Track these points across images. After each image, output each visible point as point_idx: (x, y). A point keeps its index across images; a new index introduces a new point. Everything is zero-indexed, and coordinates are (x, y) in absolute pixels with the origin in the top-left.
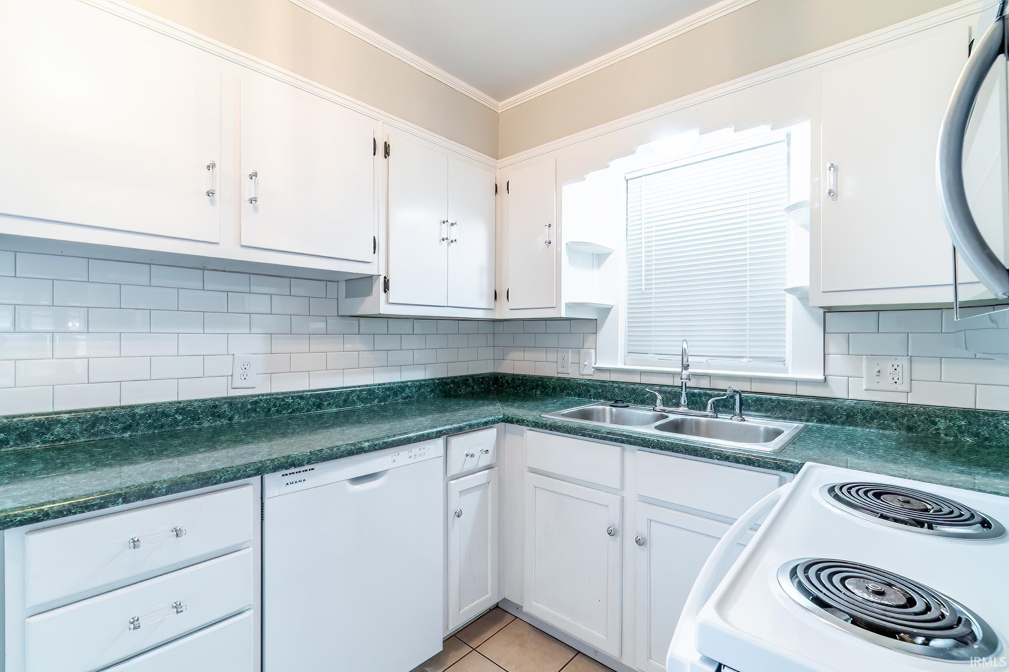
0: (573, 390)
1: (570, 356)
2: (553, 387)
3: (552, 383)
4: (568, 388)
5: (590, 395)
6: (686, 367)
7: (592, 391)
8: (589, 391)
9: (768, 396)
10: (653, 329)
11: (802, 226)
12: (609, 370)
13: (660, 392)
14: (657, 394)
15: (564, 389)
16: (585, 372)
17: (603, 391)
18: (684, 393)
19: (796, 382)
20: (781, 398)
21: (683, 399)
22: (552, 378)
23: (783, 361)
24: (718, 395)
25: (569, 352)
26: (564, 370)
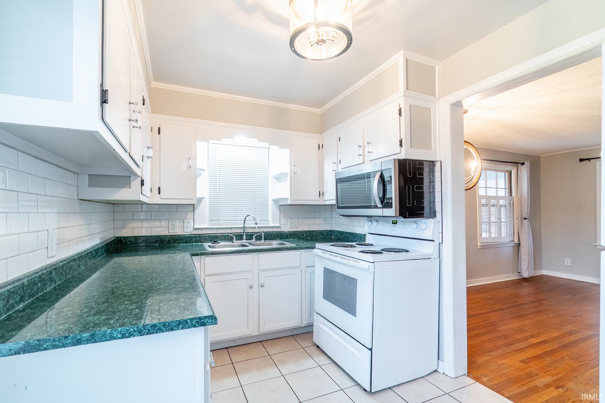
0: (182, 240)
1: (178, 223)
2: (168, 240)
3: (167, 238)
4: (179, 240)
5: (193, 241)
6: (256, 224)
7: (194, 240)
8: (192, 240)
9: (266, 233)
10: (222, 210)
11: (274, 177)
12: (201, 229)
13: (235, 235)
14: (234, 236)
15: (176, 241)
16: (187, 231)
17: (200, 239)
18: (245, 234)
19: (272, 227)
20: (270, 233)
21: (244, 237)
22: (167, 236)
23: (268, 220)
24: (256, 234)
25: (177, 222)
26: (174, 231)
